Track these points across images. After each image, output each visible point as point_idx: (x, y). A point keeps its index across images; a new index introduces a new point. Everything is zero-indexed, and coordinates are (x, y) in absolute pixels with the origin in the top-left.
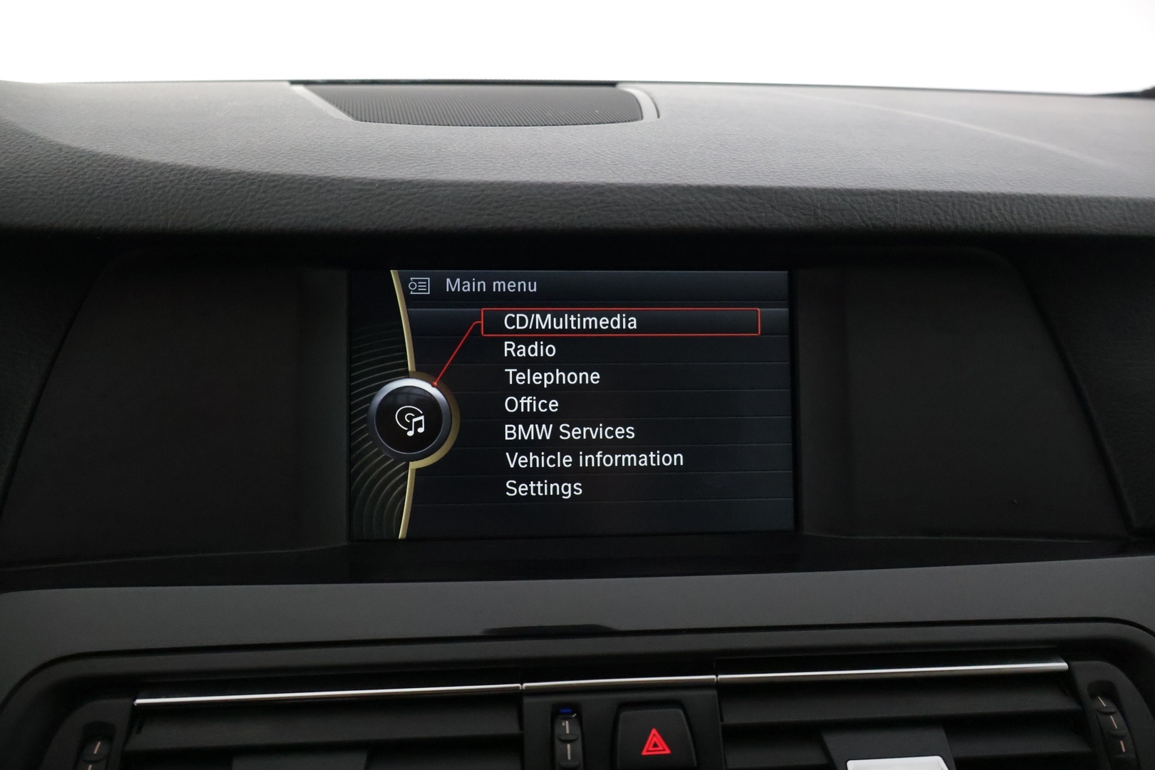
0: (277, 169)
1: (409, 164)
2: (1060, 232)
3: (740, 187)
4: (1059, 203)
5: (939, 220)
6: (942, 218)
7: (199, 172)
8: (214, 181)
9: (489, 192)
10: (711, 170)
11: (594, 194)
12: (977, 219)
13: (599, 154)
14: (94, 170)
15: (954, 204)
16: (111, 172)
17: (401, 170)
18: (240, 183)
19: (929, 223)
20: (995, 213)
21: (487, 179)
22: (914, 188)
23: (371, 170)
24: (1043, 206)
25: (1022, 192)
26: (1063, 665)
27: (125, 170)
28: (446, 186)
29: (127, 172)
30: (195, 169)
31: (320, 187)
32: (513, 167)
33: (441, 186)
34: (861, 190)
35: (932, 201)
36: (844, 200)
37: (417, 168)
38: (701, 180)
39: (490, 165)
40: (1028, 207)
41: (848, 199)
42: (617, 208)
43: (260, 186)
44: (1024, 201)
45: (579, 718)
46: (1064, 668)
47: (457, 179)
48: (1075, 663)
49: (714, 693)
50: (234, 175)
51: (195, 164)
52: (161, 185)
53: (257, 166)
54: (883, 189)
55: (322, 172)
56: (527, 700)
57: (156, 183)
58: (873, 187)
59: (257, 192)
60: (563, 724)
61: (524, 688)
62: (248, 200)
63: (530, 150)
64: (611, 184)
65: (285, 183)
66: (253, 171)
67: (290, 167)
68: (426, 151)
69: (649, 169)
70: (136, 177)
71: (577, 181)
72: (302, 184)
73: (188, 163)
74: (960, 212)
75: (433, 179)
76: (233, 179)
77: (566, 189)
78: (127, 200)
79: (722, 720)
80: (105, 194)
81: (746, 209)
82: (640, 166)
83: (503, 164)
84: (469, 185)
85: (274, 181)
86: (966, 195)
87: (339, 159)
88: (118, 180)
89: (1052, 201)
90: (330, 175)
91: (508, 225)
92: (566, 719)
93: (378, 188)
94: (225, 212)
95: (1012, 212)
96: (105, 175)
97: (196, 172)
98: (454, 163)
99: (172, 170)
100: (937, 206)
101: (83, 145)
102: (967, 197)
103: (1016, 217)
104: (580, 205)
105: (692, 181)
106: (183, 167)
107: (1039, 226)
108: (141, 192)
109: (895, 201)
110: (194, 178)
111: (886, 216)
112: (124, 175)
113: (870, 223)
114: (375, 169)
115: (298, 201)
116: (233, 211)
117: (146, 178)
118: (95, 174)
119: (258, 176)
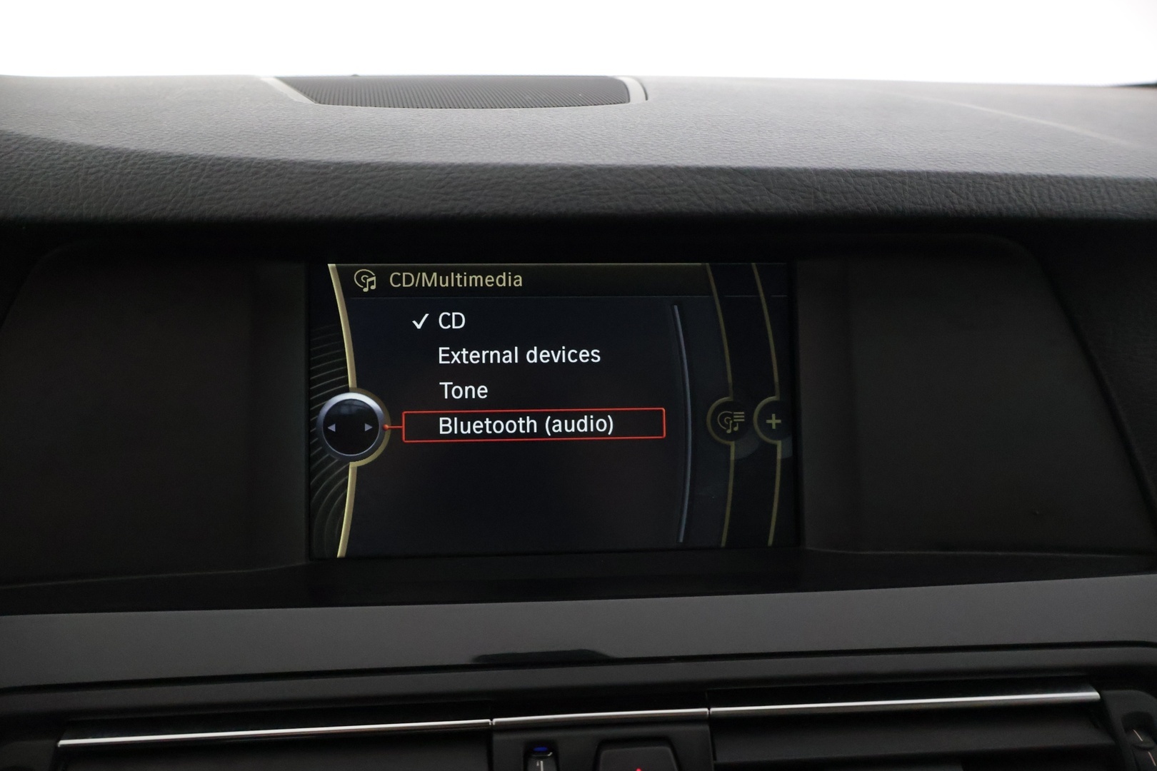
0: (222, 152)
1: (369, 146)
2: (1085, 216)
3: (732, 168)
4: (1084, 185)
5: (953, 203)
6: (956, 201)
7: (137, 156)
8: (153, 165)
9: (455, 175)
10: (701, 151)
11: (571, 176)
12: (993, 203)
13: (579, 135)
14: (21, 155)
15: (968, 186)
16: (39, 157)
17: (359, 152)
18: (182, 167)
19: (941, 207)
20: (1014, 196)
21: (453, 161)
22: (924, 169)
23: (327, 152)
24: (1066, 187)
25: (1043, 173)
26: (1093, 695)
27: (57, 154)
28: (409, 169)
30: (133, 152)
31: (269, 170)
32: (483, 148)
33: (399, 169)
34: (866, 171)
35: (944, 182)
36: (846, 181)
37: (379, 150)
38: (690, 161)
39: (458, 146)
40: (1049, 190)
41: (852, 180)
42: (597, 191)
43: (203, 170)
44: (1045, 183)
45: (556, 757)
46: (1094, 698)
47: (419, 161)
48: (1107, 692)
49: (706, 728)
50: (175, 159)
51: (132, 148)
52: (94, 170)
53: (201, 149)
54: (890, 170)
55: (273, 155)
56: (497, 738)
57: (89, 168)
58: (878, 167)
59: (199, 177)
61: (494, 724)
62: (191, 184)
63: (504, 132)
64: (590, 166)
65: (231, 166)
66: (196, 154)
67: (238, 150)
68: (389, 133)
69: (633, 149)
70: (66, 162)
71: (553, 162)
72: (249, 167)
73: (126, 146)
74: (975, 195)
75: (394, 161)
76: (173, 163)
77: (541, 172)
78: (56, 186)
79: (715, 758)
80: (31, 180)
81: (740, 192)
82: (623, 147)
83: (473, 145)
84: (434, 167)
85: (220, 164)
86: (982, 176)
87: (292, 142)
88: (47, 164)
89: (1077, 184)
90: (281, 157)
91: (476, 211)
92: (540, 758)
93: (333, 171)
94: (165, 198)
95: (1032, 195)
96: (32, 160)
97: (133, 156)
98: (419, 144)
99: (108, 153)
100: (950, 188)
101: (10, 128)
102: (982, 178)
103: (1037, 200)
104: (556, 189)
105: (679, 161)
106: (119, 150)
107: (1061, 210)
108: (72, 177)
109: (904, 183)
110: (132, 161)
111: (894, 199)
112: (53, 160)
113: (876, 207)
114: (331, 151)
115: (245, 187)
116: (174, 197)
117: (77, 163)
118: (22, 158)
119: (202, 159)
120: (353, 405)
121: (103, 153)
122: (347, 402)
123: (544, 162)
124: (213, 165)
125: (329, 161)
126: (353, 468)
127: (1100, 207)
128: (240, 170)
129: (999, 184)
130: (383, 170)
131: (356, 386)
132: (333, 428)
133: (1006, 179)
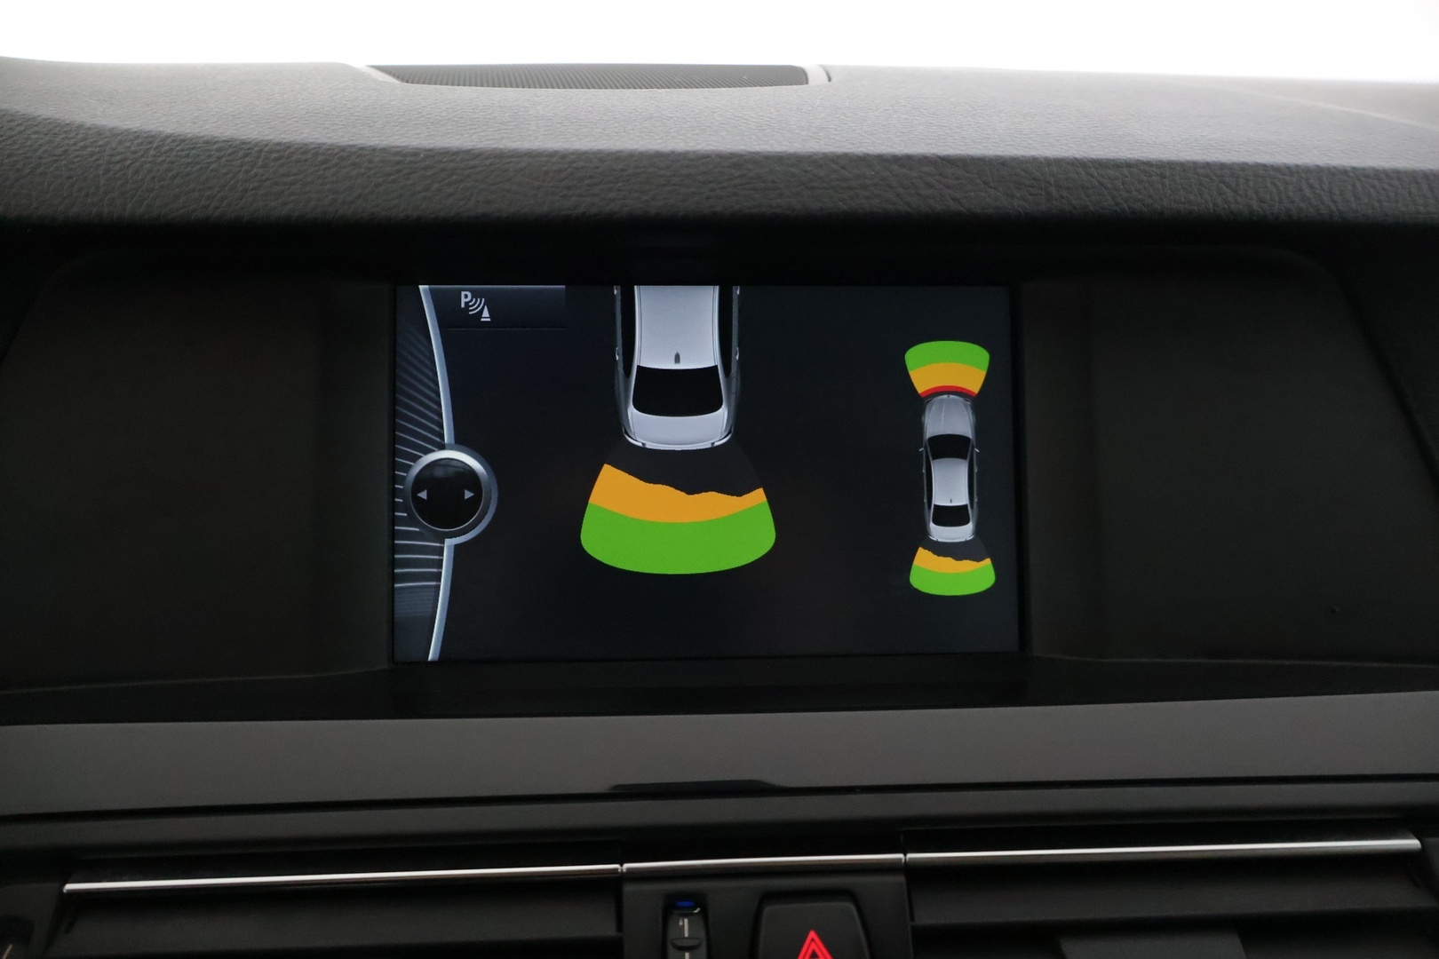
0: (283, 136)
1: (470, 129)
2: (1401, 220)
3: (939, 157)
5: (1227, 202)
6: (1231, 199)
7: (173, 141)
8: (194, 152)
9: (581, 164)
10: (899, 136)
11: (729, 167)
12: (1281, 202)
14: (28, 139)
15: (1247, 180)
16: (50, 142)
17: (457, 137)
18: (231, 154)
19: (1211, 206)
20: (1307, 192)
21: (578, 147)
22: (1189, 158)
23: (417, 136)
24: (1376, 182)
25: (1346, 164)
26: (1413, 843)
27: (72, 138)
28: (520, 157)
29: (72, 141)
30: (168, 136)
31: (342, 159)
32: (617, 132)
33: (512, 156)
34: (1113, 160)
35: (1216, 175)
36: (1088, 174)
37: (481, 134)
38: (884, 147)
39: (585, 130)
40: (1354, 186)
41: (1095, 172)
42: (763, 185)
43: (258, 157)
44: (1349, 176)
45: (704, 913)
46: (1413, 847)
47: (534, 148)
48: (1430, 841)
49: (901, 879)
50: (222, 144)
51: (169, 131)
52: (118, 158)
53: (256, 133)
54: (1145, 160)
55: (346, 139)
56: (628, 889)
57: (112, 155)
58: (1130, 156)
59: (253, 166)
60: (681, 923)
61: (624, 871)
62: (241, 176)
63: (644, 114)
64: (754, 153)
65: (292, 153)
66: (249, 138)
67: (302, 133)
68: (496, 115)
69: (811, 134)
70: (85, 147)
71: (706, 149)
72: (316, 155)
73: (161, 129)
74: (1256, 192)
75: (501, 146)
76: (219, 150)
77: (692, 160)
78: (69, 178)
79: (912, 919)
80: (39, 171)
81: (948, 187)
82: (797, 131)
83: (604, 129)
84: (553, 155)
85: (278, 151)
86: (1265, 167)
87: (372, 124)
88: (59, 151)
89: (1391, 179)
90: (357, 142)
91: (606, 210)
92: (685, 916)
93: (423, 160)
94: (208, 193)
95: (1330, 192)
96: (41, 145)
97: (169, 140)
98: (534, 128)
99: (138, 137)
100: (1224, 183)
102: (1265, 171)
103: (1338, 198)
104: (711, 182)
105: (869, 148)
106: (151, 134)
107: (1370, 212)
108: (91, 167)
109: (1163, 176)
110: (167, 148)
111: (1150, 196)
112: (68, 145)
113: (1126, 206)
114: (422, 136)
115: (309, 179)
116: (219, 192)
117: (98, 149)
118: (29, 143)
119: (256, 145)
120: (450, 466)
121: (131, 137)
122: (441, 462)
123: (695, 149)
124: (271, 152)
125: (419, 146)
126: (449, 547)
127: (1422, 209)
128: (304, 157)
129: (1288, 178)
130: (487, 159)
131: (453, 442)
132: (423, 495)
133: (1297, 172)
